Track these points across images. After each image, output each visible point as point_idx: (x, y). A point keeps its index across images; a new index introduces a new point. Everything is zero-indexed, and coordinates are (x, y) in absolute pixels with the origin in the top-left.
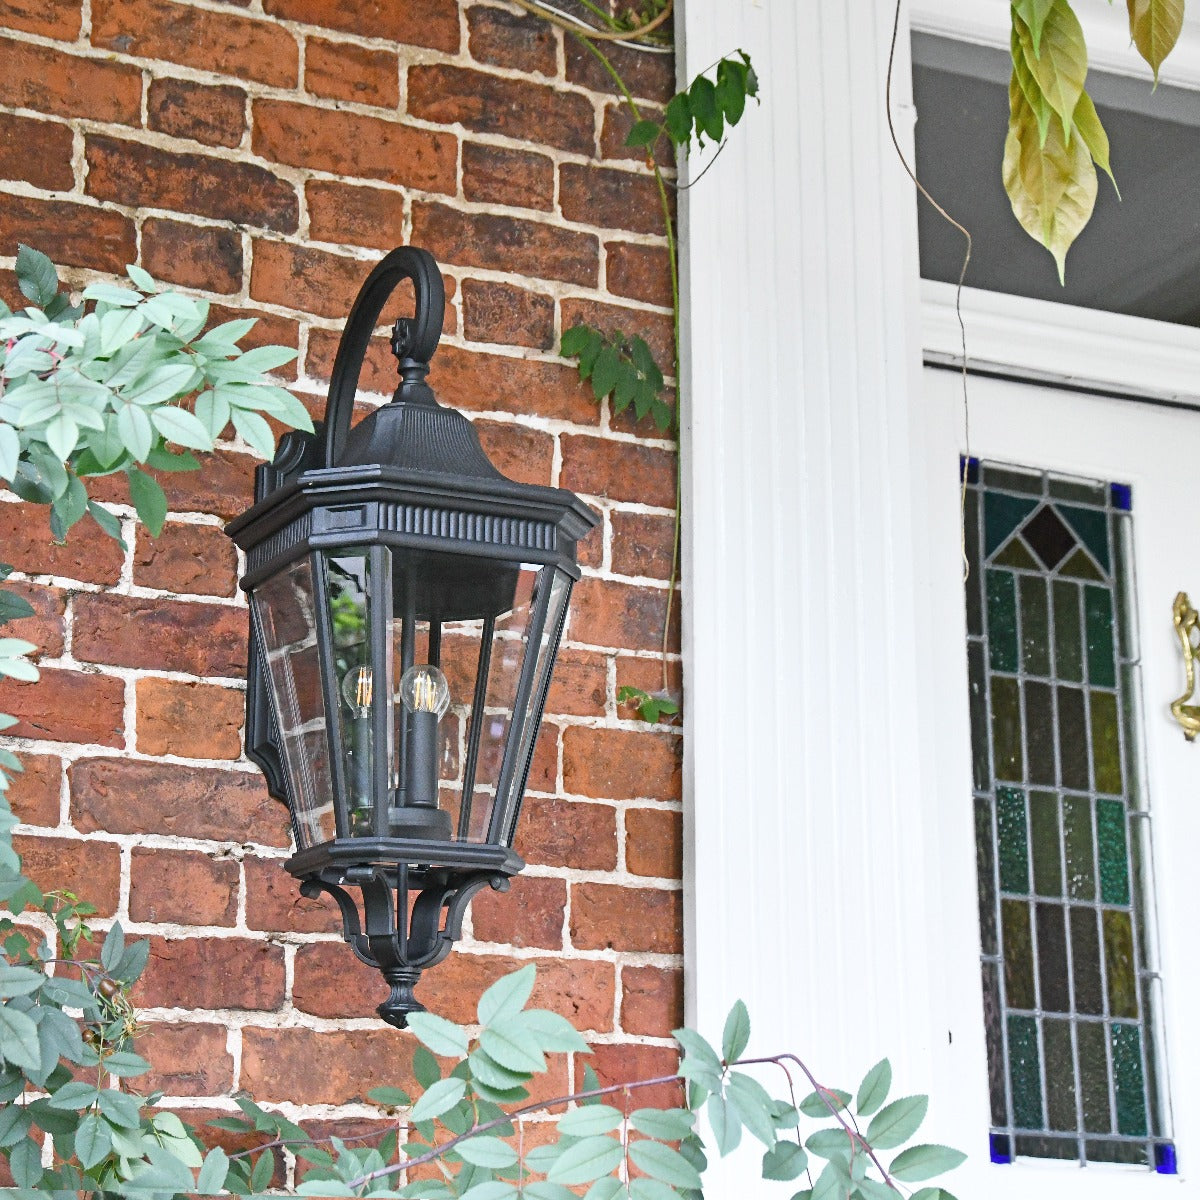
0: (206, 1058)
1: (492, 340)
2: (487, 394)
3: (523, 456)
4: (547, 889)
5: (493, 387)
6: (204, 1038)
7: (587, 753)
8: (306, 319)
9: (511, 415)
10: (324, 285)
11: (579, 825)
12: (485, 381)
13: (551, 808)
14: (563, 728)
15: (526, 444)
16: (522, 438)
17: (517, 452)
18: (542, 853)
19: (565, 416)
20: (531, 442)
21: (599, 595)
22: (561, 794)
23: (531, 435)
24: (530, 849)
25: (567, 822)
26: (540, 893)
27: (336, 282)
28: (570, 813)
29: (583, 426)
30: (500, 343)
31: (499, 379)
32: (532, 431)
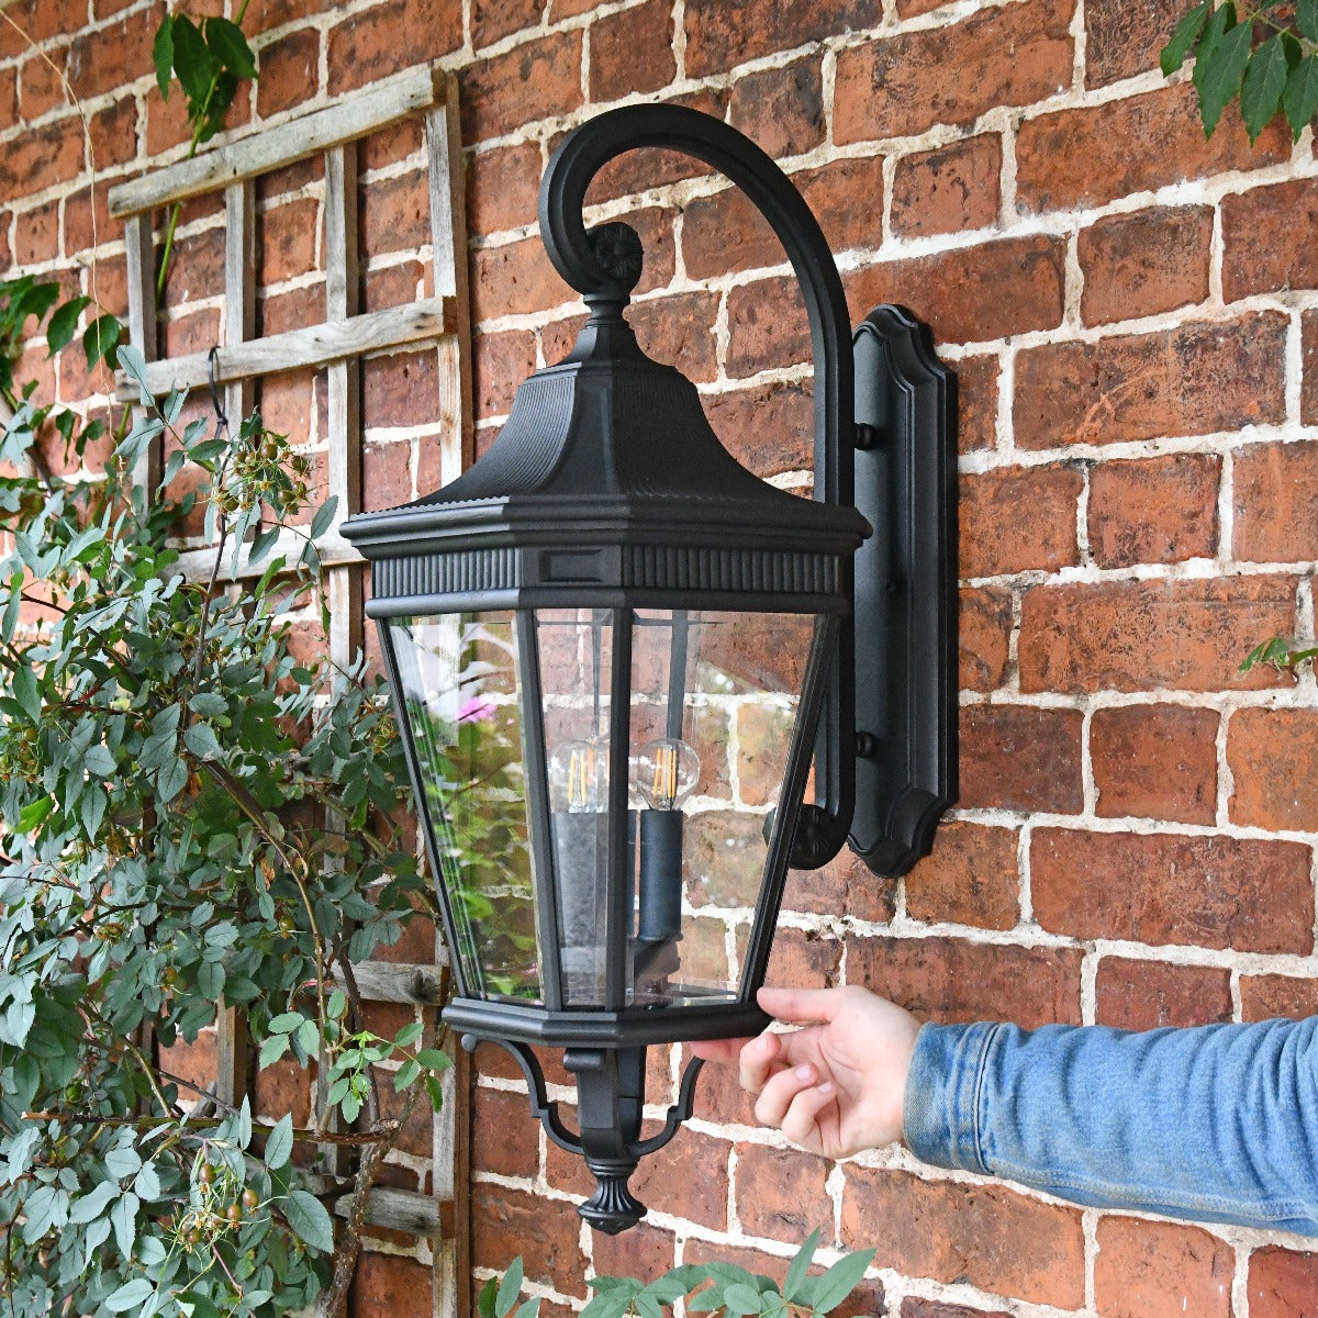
0: (806, 1198)
1: (1121, 76)
2: (1111, 173)
3: (1162, 260)
4: (1199, 985)
5: (1120, 155)
6: (804, 1171)
7: (1257, 755)
8: (892, 148)
9: (1148, 193)
10: (909, 86)
11: (1243, 878)
12: (1109, 149)
13: (1206, 854)
14: (1227, 714)
15: (1166, 237)
16: (1162, 227)
17: (1152, 255)
18: (1195, 928)
19: (1228, 163)
20: (1174, 230)
21: (1277, 472)
22: (1225, 827)
23: (1174, 219)
24: (1177, 921)
25: (1227, 874)
26: (1187, 994)
27: (923, 75)
28: (1231, 858)
29: (1255, 173)
30: (1129, 77)
31: (1126, 140)
32: (1175, 210)
